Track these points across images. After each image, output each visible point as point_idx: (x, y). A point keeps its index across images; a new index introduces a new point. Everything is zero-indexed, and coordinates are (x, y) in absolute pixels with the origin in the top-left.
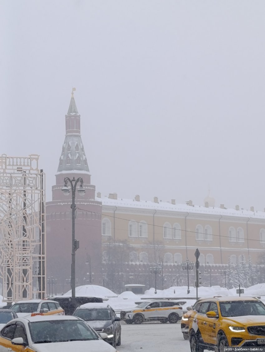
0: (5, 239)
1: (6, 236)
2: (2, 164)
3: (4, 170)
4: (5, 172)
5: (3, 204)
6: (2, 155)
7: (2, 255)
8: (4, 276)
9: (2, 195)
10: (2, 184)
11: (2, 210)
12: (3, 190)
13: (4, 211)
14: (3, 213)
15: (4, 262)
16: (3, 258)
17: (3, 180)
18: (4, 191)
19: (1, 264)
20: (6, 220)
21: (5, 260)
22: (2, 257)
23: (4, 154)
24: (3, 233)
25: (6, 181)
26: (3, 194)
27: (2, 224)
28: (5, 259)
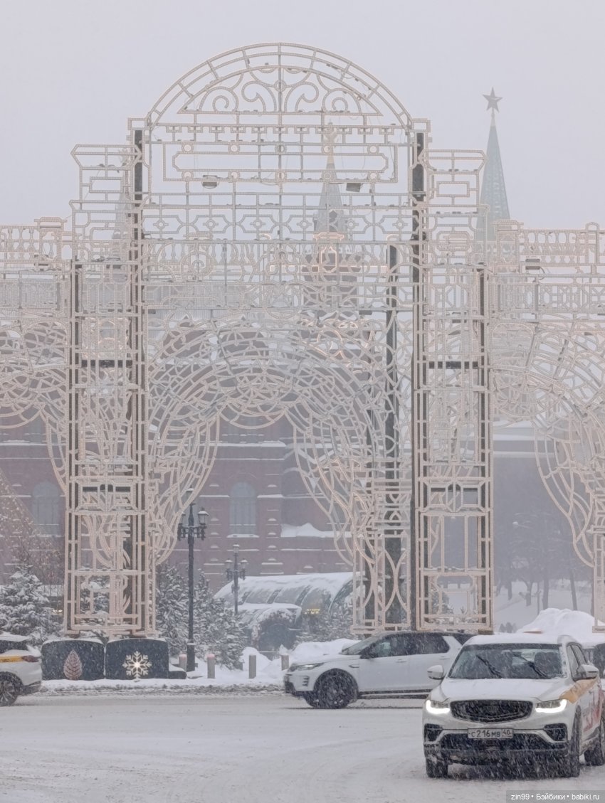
0: (598, 458)
1: (600, 452)
2: (587, 252)
3: (593, 267)
4: (596, 274)
5: (591, 362)
6: (588, 225)
7: (589, 504)
8: (596, 561)
9: (588, 336)
10: (588, 306)
11: (589, 378)
12: (589, 324)
13: (594, 383)
14: (592, 386)
15: (596, 522)
16: (593, 512)
17: (590, 296)
18: (592, 325)
19: (589, 528)
20: (598, 408)
21: (597, 517)
22: (591, 510)
23: (593, 223)
24: (591, 443)
25: (599, 298)
26: (590, 334)
27: (589, 417)
28: (599, 513)
